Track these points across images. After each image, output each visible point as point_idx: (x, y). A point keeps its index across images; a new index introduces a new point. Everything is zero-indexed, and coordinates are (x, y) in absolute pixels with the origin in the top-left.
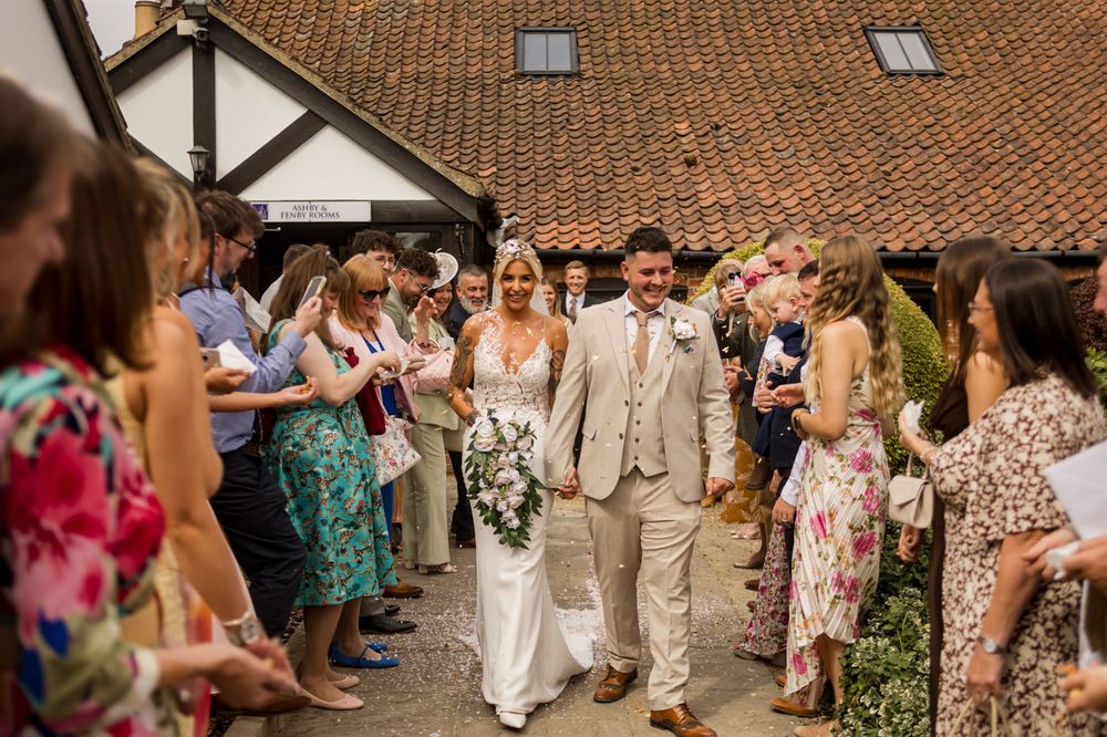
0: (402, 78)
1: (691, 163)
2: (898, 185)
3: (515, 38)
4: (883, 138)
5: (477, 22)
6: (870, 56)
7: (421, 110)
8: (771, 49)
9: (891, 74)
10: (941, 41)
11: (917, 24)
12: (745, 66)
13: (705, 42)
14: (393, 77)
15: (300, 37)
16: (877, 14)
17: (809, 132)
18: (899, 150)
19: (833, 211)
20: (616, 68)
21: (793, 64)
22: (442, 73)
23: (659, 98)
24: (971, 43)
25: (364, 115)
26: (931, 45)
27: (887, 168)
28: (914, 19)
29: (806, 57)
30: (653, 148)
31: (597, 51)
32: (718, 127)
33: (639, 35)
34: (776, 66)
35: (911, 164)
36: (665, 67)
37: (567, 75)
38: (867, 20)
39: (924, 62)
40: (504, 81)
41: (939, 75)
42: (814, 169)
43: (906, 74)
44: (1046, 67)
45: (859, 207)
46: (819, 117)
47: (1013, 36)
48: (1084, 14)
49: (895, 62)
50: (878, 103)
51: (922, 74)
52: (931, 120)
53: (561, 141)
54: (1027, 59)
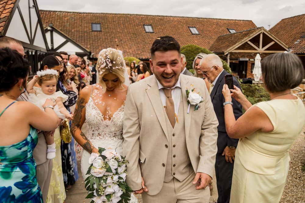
0: (74, 31)
1: (118, 45)
2: (145, 49)
3: (91, 25)
4: (144, 42)
5: (85, 22)
6: (144, 29)
7: (78, 36)
8: (130, 28)
9: (147, 32)
10: (154, 27)
11: (151, 25)
12: (126, 30)
13: (120, 26)
14: (73, 30)
15: (57, 23)
16: (145, 23)
17: (134, 41)
18: (146, 44)
19: (136, 53)
20: (107, 30)
21: (133, 30)
22: (81, 30)
23: (113, 35)
24: (158, 28)
25: (74, 41)
26: (152, 28)
27: (144, 47)
28: (150, 24)
29: (135, 29)
30: (112, 43)
31: (104, 27)
32: (121, 40)
33: (111, 25)
34: (130, 30)
35: (147, 46)
36: (114, 30)
37: (100, 31)
38: (144, 24)
39: (151, 30)
40: (90, 32)
41: (153, 33)
42: (134, 47)
43: (149, 32)
44: (168, 32)
45: (140, 52)
46: (136, 39)
47: (164, 27)
48: (174, 24)
49: (147, 31)
50: (144, 37)
51: (151, 32)
52: (151, 40)
53: (99, 42)
54: (166, 31)
